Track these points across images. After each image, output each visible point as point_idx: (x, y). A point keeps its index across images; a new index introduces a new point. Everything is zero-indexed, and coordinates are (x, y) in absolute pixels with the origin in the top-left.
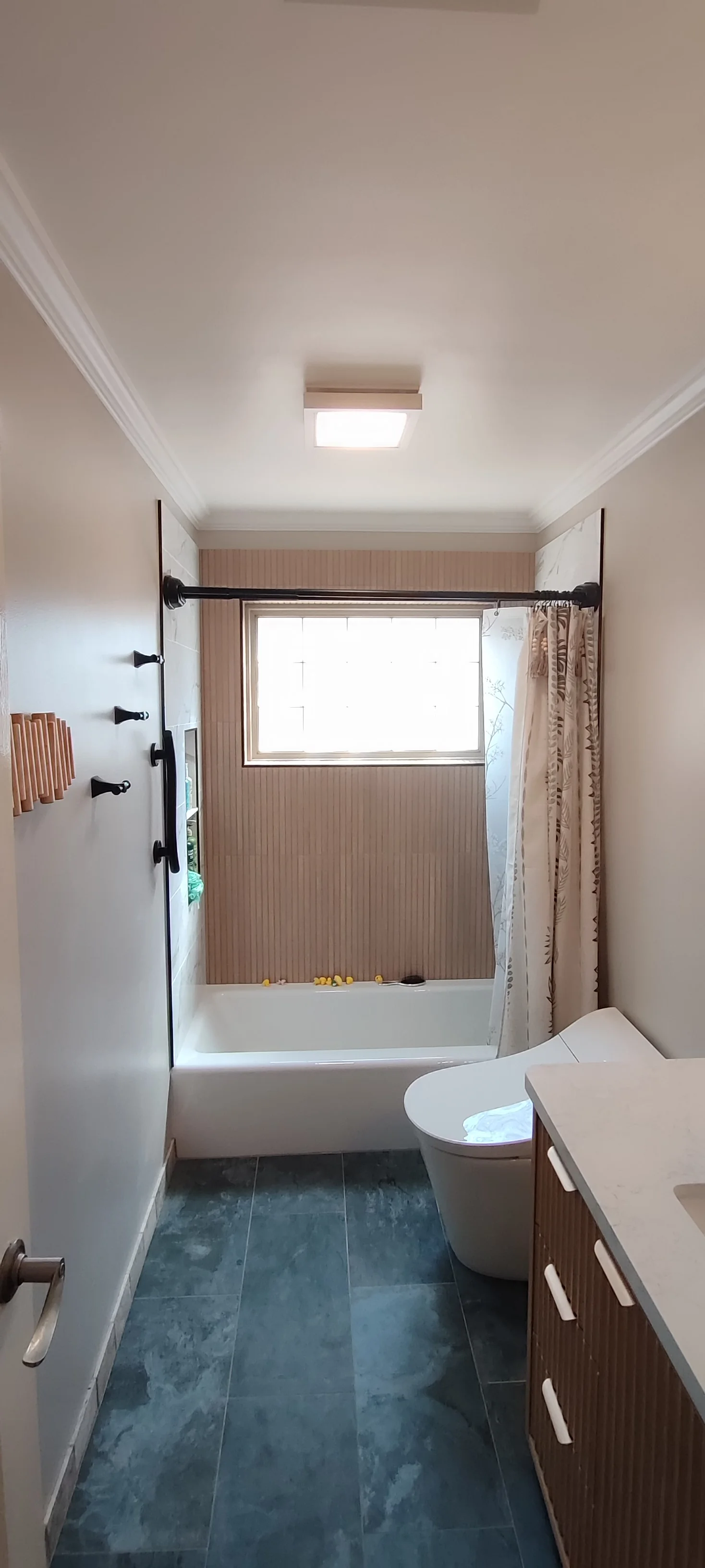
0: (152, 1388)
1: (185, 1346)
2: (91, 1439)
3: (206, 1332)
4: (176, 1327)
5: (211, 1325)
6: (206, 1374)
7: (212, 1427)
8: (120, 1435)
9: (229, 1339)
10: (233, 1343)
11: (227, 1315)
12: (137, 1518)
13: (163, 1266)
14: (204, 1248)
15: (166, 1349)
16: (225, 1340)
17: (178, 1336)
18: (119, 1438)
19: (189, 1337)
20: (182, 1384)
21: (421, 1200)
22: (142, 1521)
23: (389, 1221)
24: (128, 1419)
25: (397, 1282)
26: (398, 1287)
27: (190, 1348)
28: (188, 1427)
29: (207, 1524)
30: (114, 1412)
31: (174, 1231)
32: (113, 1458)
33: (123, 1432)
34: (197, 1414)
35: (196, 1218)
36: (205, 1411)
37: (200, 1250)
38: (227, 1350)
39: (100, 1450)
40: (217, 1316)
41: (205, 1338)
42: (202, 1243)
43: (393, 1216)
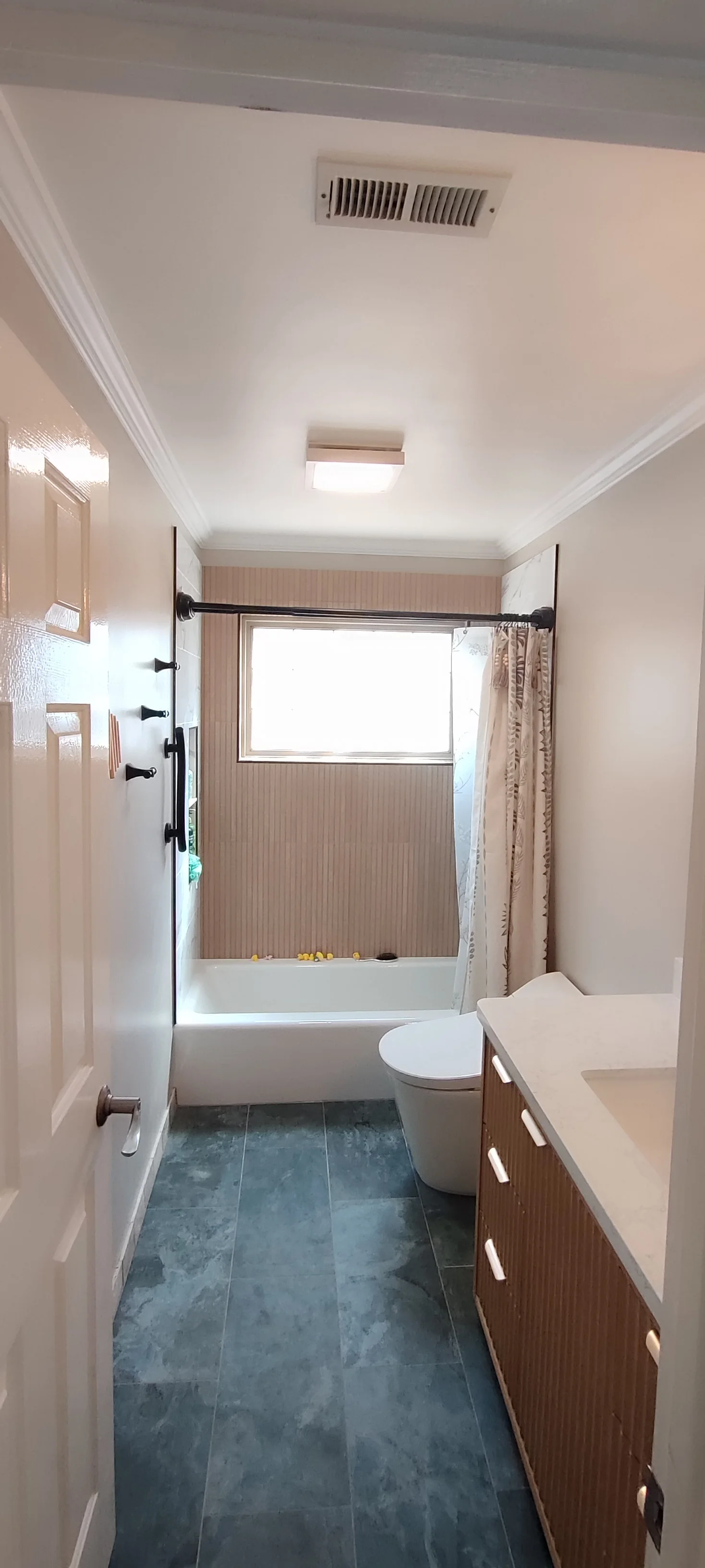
0: (166, 1272)
1: (193, 1243)
2: (119, 1308)
3: (210, 1233)
4: (185, 1230)
5: (214, 1228)
6: (212, 1263)
7: (219, 1299)
8: (142, 1305)
9: (229, 1238)
10: (233, 1240)
11: (227, 1221)
12: (160, 1360)
13: (171, 1186)
14: (206, 1173)
15: (178, 1246)
16: (226, 1239)
17: (186, 1236)
18: (141, 1307)
19: (195, 1237)
20: (192, 1269)
21: (392, 1138)
22: (165, 1361)
23: (365, 1153)
24: (149, 1293)
25: (370, 1197)
26: (371, 1201)
27: (197, 1244)
28: (199, 1298)
29: (217, 1364)
30: (136, 1289)
31: (179, 1160)
32: (138, 1321)
33: (145, 1302)
34: (205, 1290)
35: (197, 1150)
36: (212, 1287)
37: (202, 1174)
38: (229, 1245)
39: (126, 1315)
40: (219, 1222)
41: (209, 1237)
42: (203, 1170)
43: (368, 1149)
